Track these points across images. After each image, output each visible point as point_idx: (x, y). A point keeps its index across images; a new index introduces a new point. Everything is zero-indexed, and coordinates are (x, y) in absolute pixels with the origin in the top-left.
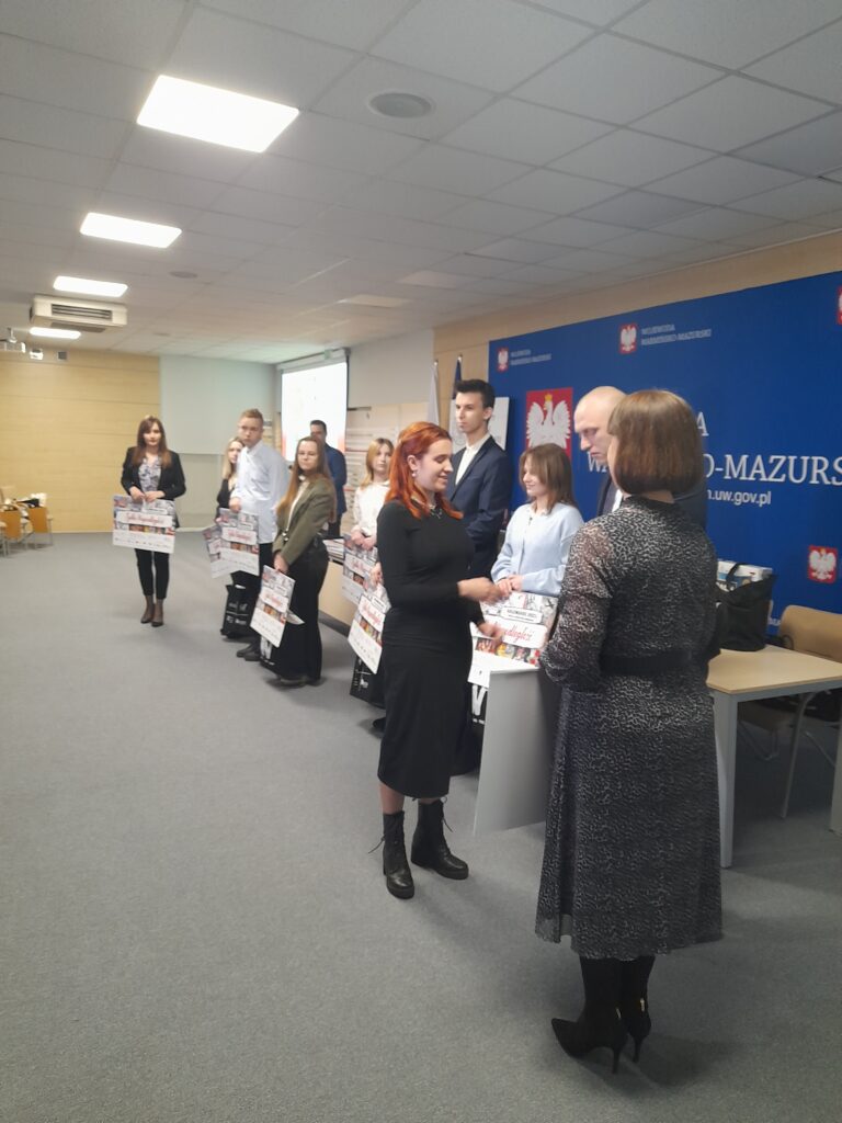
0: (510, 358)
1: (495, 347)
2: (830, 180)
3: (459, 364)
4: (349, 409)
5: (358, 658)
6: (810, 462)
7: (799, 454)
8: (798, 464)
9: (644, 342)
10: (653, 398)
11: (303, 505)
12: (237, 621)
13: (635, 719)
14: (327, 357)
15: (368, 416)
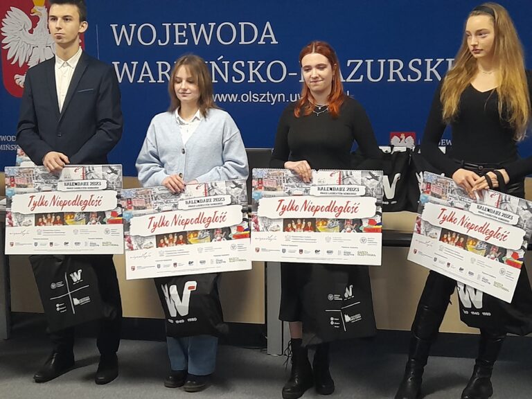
6: (387, 65)
8: (375, 66)
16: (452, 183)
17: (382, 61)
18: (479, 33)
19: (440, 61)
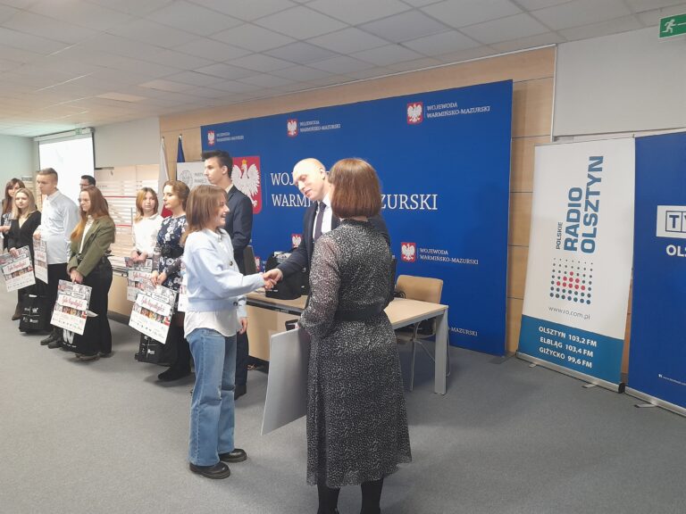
0: (216, 137)
1: (205, 131)
2: (404, 46)
3: (180, 140)
4: (96, 169)
5: (143, 335)
6: (398, 198)
7: (392, 194)
8: (392, 199)
9: (302, 130)
10: (354, 163)
11: (92, 235)
12: (31, 321)
13: (357, 347)
14: (79, 133)
15: (112, 174)
17: (396, 196)
19: (429, 196)
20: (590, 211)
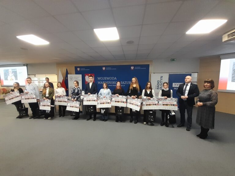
0: (80, 69)
1: (76, 68)
3: (67, 69)
4: (28, 75)
6: (129, 82)
9: (106, 69)
15: (35, 76)
16: (131, 97)
18: (134, 80)
20: (161, 84)
